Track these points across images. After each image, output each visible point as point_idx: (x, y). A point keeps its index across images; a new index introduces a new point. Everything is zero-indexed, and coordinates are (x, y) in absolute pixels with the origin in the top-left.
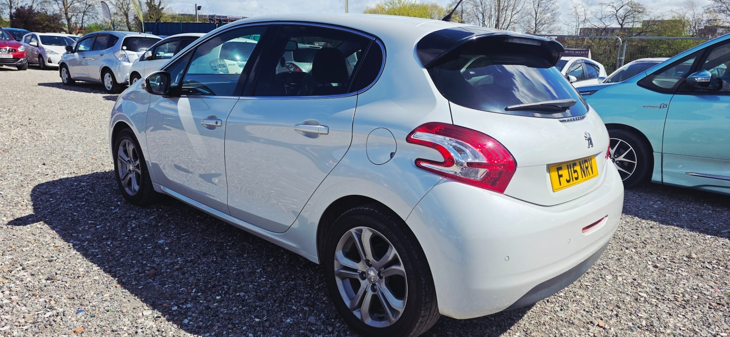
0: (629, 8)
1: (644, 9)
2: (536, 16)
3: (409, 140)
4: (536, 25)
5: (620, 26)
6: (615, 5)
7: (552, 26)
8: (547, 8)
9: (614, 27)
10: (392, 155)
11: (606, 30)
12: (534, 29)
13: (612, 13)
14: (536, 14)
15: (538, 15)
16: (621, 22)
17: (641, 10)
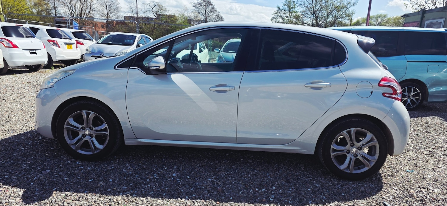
0: (158, 8)
1: (166, 9)
2: (107, 8)
3: (379, 85)
4: (107, 13)
5: (155, 17)
6: (151, 5)
7: (118, 14)
8: (112, 3)
9: (152, 17)
10: (372, 93)
11: (148, 19)
12: (107, 16)
13: (150, 9)
14: (107, 6)
15: (108, 7)
16: (155, 15)
17: (164, 9)
